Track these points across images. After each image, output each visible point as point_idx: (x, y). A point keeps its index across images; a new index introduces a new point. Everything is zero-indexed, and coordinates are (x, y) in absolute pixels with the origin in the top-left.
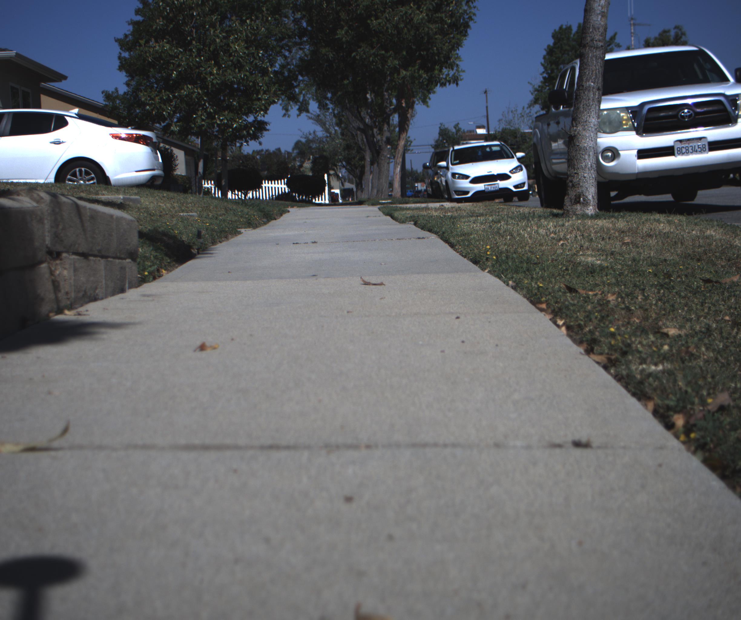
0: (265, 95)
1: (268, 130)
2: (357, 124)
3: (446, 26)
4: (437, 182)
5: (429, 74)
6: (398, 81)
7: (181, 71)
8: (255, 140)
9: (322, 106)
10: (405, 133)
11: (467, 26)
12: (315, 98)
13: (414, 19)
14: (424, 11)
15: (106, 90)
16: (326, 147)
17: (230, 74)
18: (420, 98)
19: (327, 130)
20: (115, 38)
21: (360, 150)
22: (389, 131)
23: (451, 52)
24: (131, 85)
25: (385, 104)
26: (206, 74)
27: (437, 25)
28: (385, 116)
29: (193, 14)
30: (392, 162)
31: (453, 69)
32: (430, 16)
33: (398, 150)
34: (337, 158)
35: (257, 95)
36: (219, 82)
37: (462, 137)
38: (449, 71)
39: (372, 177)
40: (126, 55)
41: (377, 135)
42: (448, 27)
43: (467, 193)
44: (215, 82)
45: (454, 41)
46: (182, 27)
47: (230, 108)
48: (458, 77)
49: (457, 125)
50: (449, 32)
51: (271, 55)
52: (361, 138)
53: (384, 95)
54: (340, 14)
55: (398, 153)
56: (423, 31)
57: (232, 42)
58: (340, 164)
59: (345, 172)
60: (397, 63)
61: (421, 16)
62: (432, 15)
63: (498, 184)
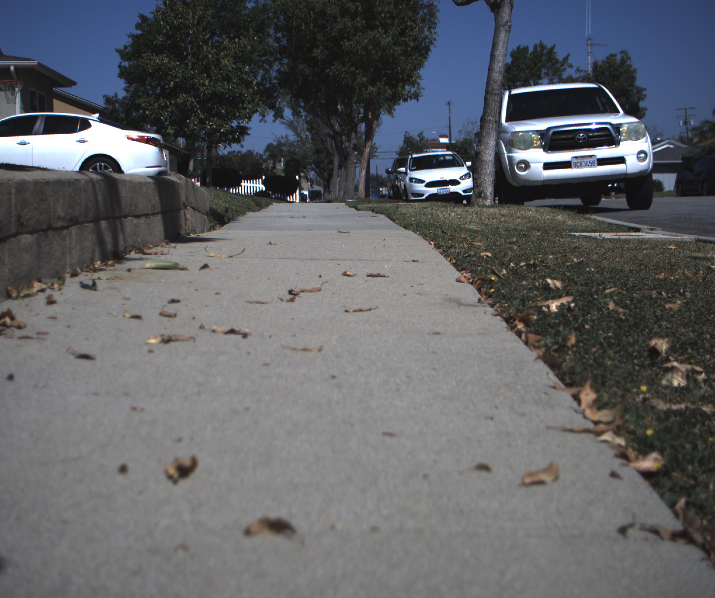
0: (250, 105)
1: (249, 134)
2: (327, 131)
3: (409, 49)
4: (397, 186)
5: (393, 90)
6: (366, 96)
7: (177, 82)
8: (237, 143)
9: (296, 113)
10: (371, 142)
11: (428, 50)
12: (290, 106)
13: (382, 42)
14: (390, 36)
15: (107, 94)
16: (297, 150)
17: (220, 86)
18: (386, 109)
19: (298, 135)
20: (116, 49)
21: (329, 154)
22: (356, 139)
23: (413, 72)
24: (130, 91)
25: (354, 114)
26: (199, 85)
27: (402, 48)
28: (353, 125)
29: (189, 32)
30: (358, 167)
31: (414, 87)
32: (396, 40)
33: (363, 156)
34: (307, 161)
35: (243, 104)
36: (210, 92)
37: (425, 146)
38: (410, 88)
39: (340, 180)
40: (126, 64)
41: (345, 142)
42: (411, 49)
43: (422, 195)
44: (207, 92)
45: (415, 62)
46: (180, 44)
47: (218, 115)
48: (418, 94)
49: (422, 134)
50: (412, 54)
51: (254, 68)
52: (330, 144)
53: (352, 107)
54: (317, 35)
55: (364, 159)
56: (389, 53)
57: (222, 58)
58: (310, 166)
59: (314, 175)
60: (365, 80)
61: (387, 40)
62: (397, 39)
63: (449, 188)
